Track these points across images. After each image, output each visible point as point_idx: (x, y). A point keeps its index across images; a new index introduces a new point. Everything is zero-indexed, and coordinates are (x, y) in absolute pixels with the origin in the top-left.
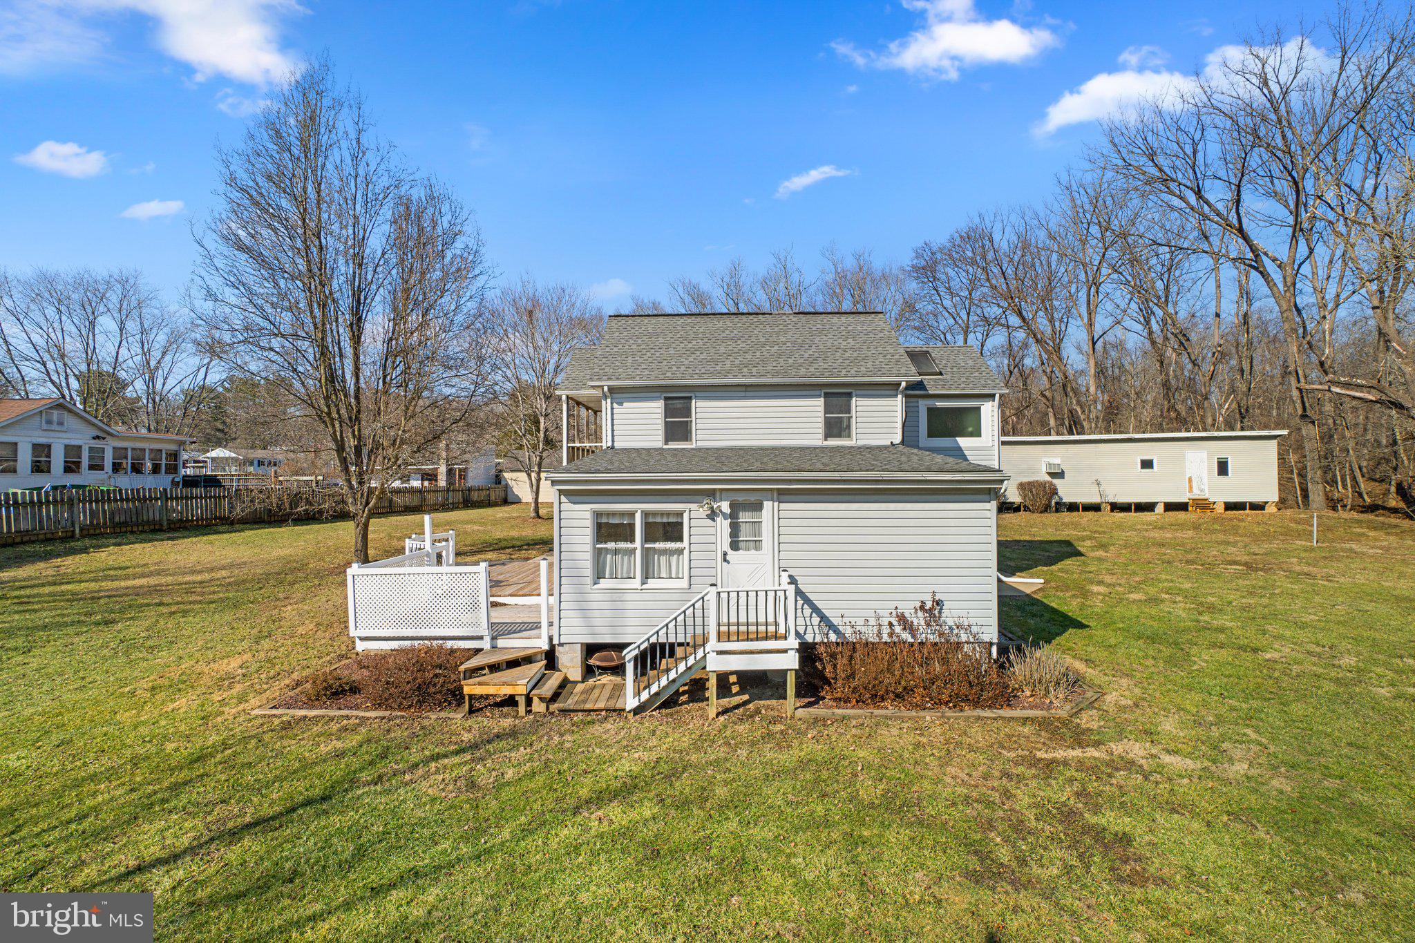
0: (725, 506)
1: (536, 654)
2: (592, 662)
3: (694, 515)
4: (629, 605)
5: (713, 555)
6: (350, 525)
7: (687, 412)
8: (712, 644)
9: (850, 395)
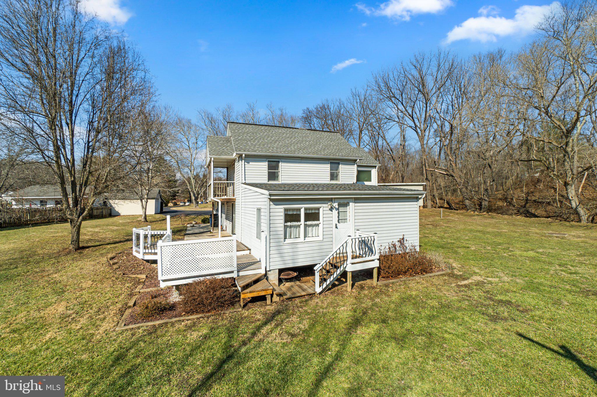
0: (336, 205)
1: (261, 277)
2: (281, 277)
3: (324, 209)
4: (299, 250)
5: (331, 226)
6: (68, 225)
7: (277, 167)
8: (350, 260)
9: (339, 164)
